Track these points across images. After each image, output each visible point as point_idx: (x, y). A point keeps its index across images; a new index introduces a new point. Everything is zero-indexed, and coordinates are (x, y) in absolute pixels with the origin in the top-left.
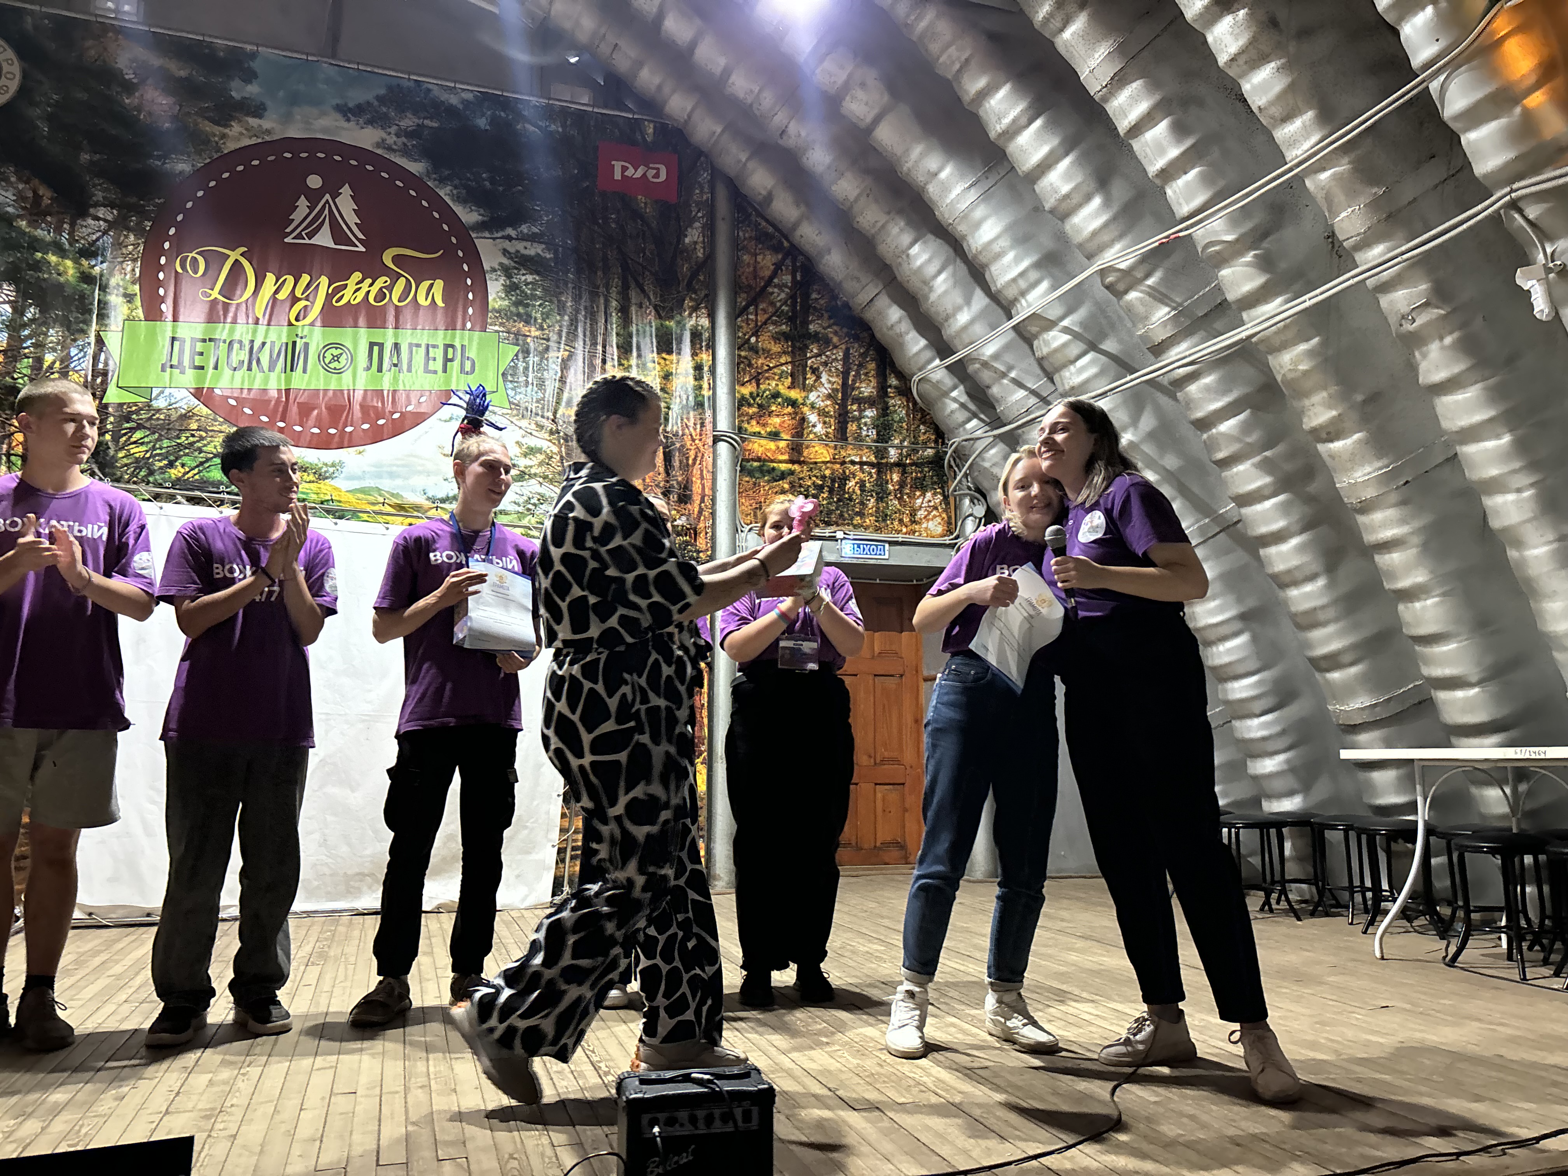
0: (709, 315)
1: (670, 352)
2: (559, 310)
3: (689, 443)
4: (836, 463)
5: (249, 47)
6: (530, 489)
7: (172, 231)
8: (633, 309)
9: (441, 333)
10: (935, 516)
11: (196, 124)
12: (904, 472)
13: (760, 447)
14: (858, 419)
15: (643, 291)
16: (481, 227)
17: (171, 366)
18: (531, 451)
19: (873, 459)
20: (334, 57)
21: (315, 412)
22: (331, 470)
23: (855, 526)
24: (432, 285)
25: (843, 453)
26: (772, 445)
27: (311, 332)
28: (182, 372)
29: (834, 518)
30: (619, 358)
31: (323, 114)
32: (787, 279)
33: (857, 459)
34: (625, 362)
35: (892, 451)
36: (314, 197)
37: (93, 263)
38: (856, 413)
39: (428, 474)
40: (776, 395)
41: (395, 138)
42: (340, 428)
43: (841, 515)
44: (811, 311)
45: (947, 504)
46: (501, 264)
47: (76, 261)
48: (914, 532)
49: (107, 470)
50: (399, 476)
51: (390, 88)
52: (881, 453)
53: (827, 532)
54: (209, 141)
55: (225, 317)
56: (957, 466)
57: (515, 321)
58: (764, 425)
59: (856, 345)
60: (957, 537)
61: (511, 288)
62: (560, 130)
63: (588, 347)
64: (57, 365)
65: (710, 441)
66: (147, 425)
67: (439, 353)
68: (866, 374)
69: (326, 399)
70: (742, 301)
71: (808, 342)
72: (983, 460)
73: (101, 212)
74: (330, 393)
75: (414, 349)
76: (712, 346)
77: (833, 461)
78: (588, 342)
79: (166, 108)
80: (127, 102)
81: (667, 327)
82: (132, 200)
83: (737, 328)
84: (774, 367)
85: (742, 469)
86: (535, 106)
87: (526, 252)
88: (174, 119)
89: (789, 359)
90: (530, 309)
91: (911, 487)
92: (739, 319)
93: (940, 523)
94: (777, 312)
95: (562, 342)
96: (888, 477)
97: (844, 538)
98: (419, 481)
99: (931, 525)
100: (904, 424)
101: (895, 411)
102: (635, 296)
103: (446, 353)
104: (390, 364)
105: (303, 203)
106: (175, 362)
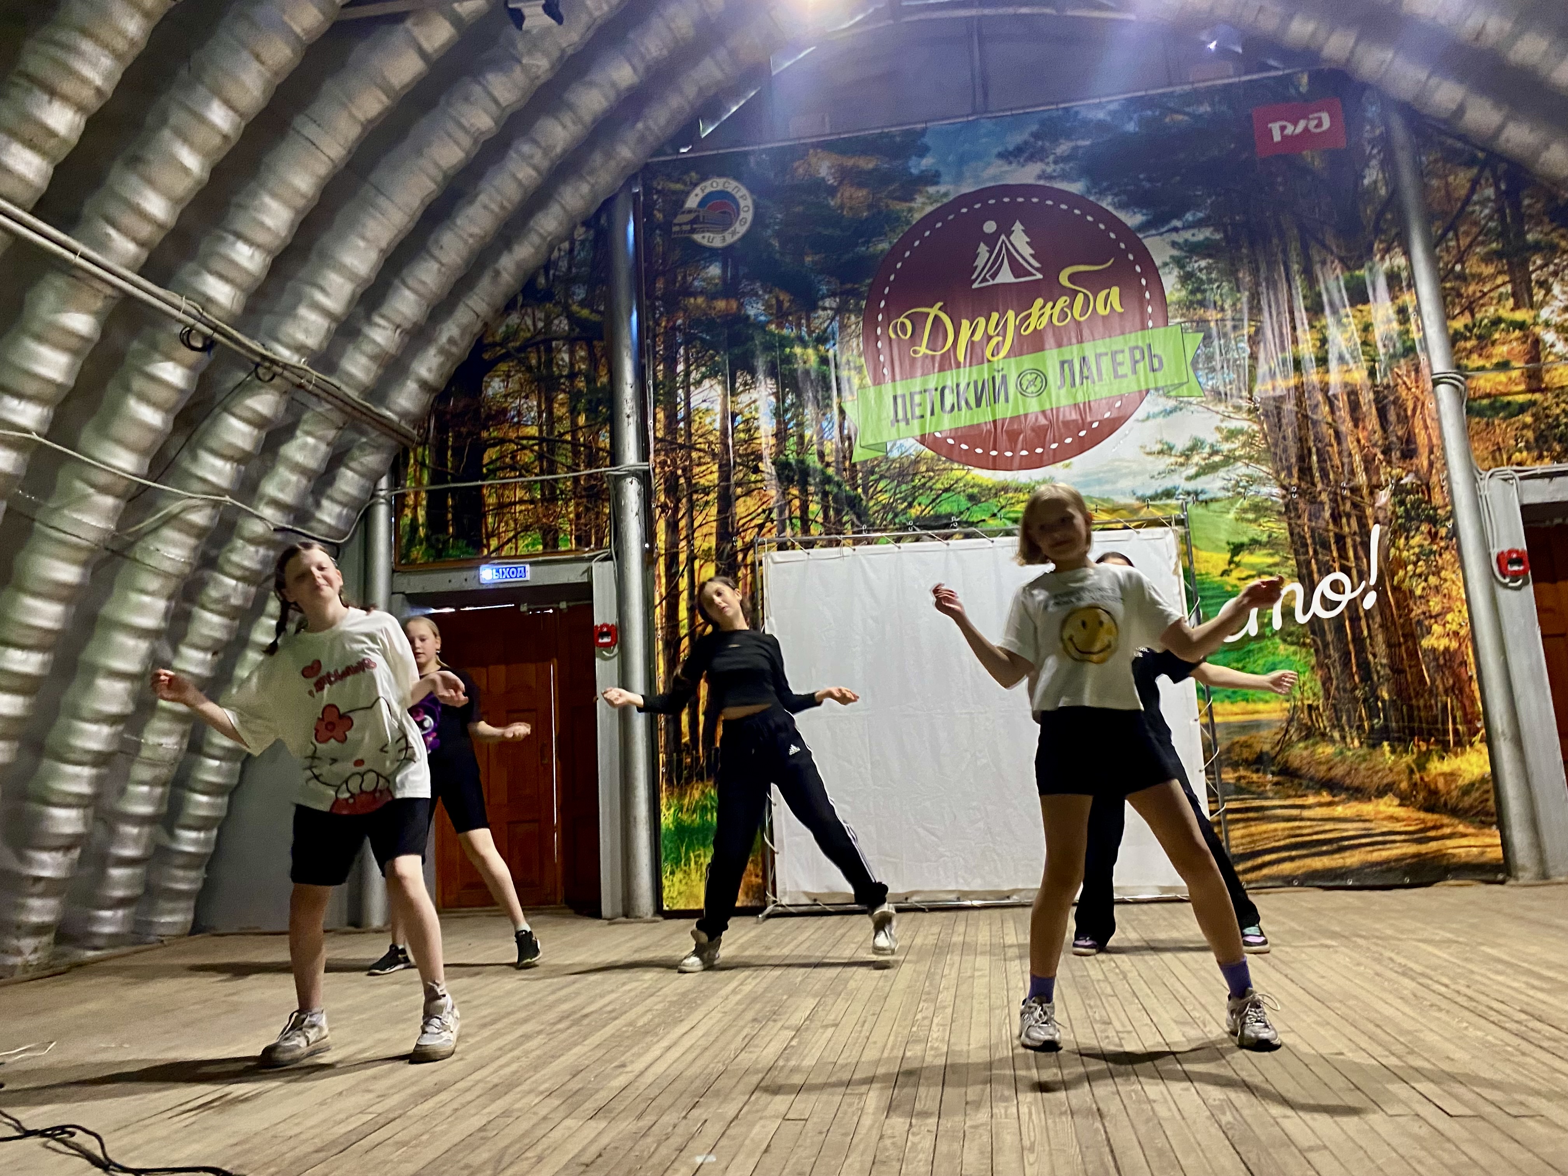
0: (1404, 253)
1: (1366, 301)
2: (1238, 287)
3: (1404, 394)
5: (919, 126)
6: (1237, 472)
7: (883, 304)
8: (1317, 268)
11: (887, 206)
13: (1487, 382)
15: (1324, 246)
16: (1146, 226)
17: (898, 421)
18: (1232, 435)
21: (1022, 437)
24: (1108, 295)
26: (1502, 377)
27: (1009, 365)
28: (908, 424)
30: (1310, 320)
31: (989, 164)
32: (1490, 191)
34: (1317, 324)
36: (991, 240)
37: (827, 347)
39: (1134, 474)
40: (1497, 321)
41: (1052, 167)
42: (1045, 446)
44: (1526, 219)
46: (1172, 257)
47: (816, 349)
49: (865, 519)
50: (1107, 482)
51: (1042, 123)
54: (899, 218)
55: (934, 368)
57: (1195, 309)
58: (1489, 357)
61: (1186, 278)
62: (1209, 109)
63: (1274, 318)
64: (815, 438)
65: (1429, 385)
66: (887, 474)
67: (1125, 358)
69: (1030, 422)
70: (1437, 229)
71: (1527, 255)
73: (827, 303)
74: (1032, 417)
75: (1102, 358)
76: (1412, 284)
78: (1274, 313)
79: (862, 199)
80: (832, 203)
81: (1358, 277)
82: (849, 286)
83: (1440, 258)
84: (1490, 291)
85: (1470, 410)
86: (1181, 95)
87: (1195, 239)
88: (870, 207)
89: (1507, 278)
90: (1208, 293)
92: (1438, 249)
94: (1482, 230)
95: (1246, 319)
98: (1126, 484)
102: (1316, 254)
103: (1132, 356)
104: (1082, 377)
105: (983, 249)
106: (901, 416)
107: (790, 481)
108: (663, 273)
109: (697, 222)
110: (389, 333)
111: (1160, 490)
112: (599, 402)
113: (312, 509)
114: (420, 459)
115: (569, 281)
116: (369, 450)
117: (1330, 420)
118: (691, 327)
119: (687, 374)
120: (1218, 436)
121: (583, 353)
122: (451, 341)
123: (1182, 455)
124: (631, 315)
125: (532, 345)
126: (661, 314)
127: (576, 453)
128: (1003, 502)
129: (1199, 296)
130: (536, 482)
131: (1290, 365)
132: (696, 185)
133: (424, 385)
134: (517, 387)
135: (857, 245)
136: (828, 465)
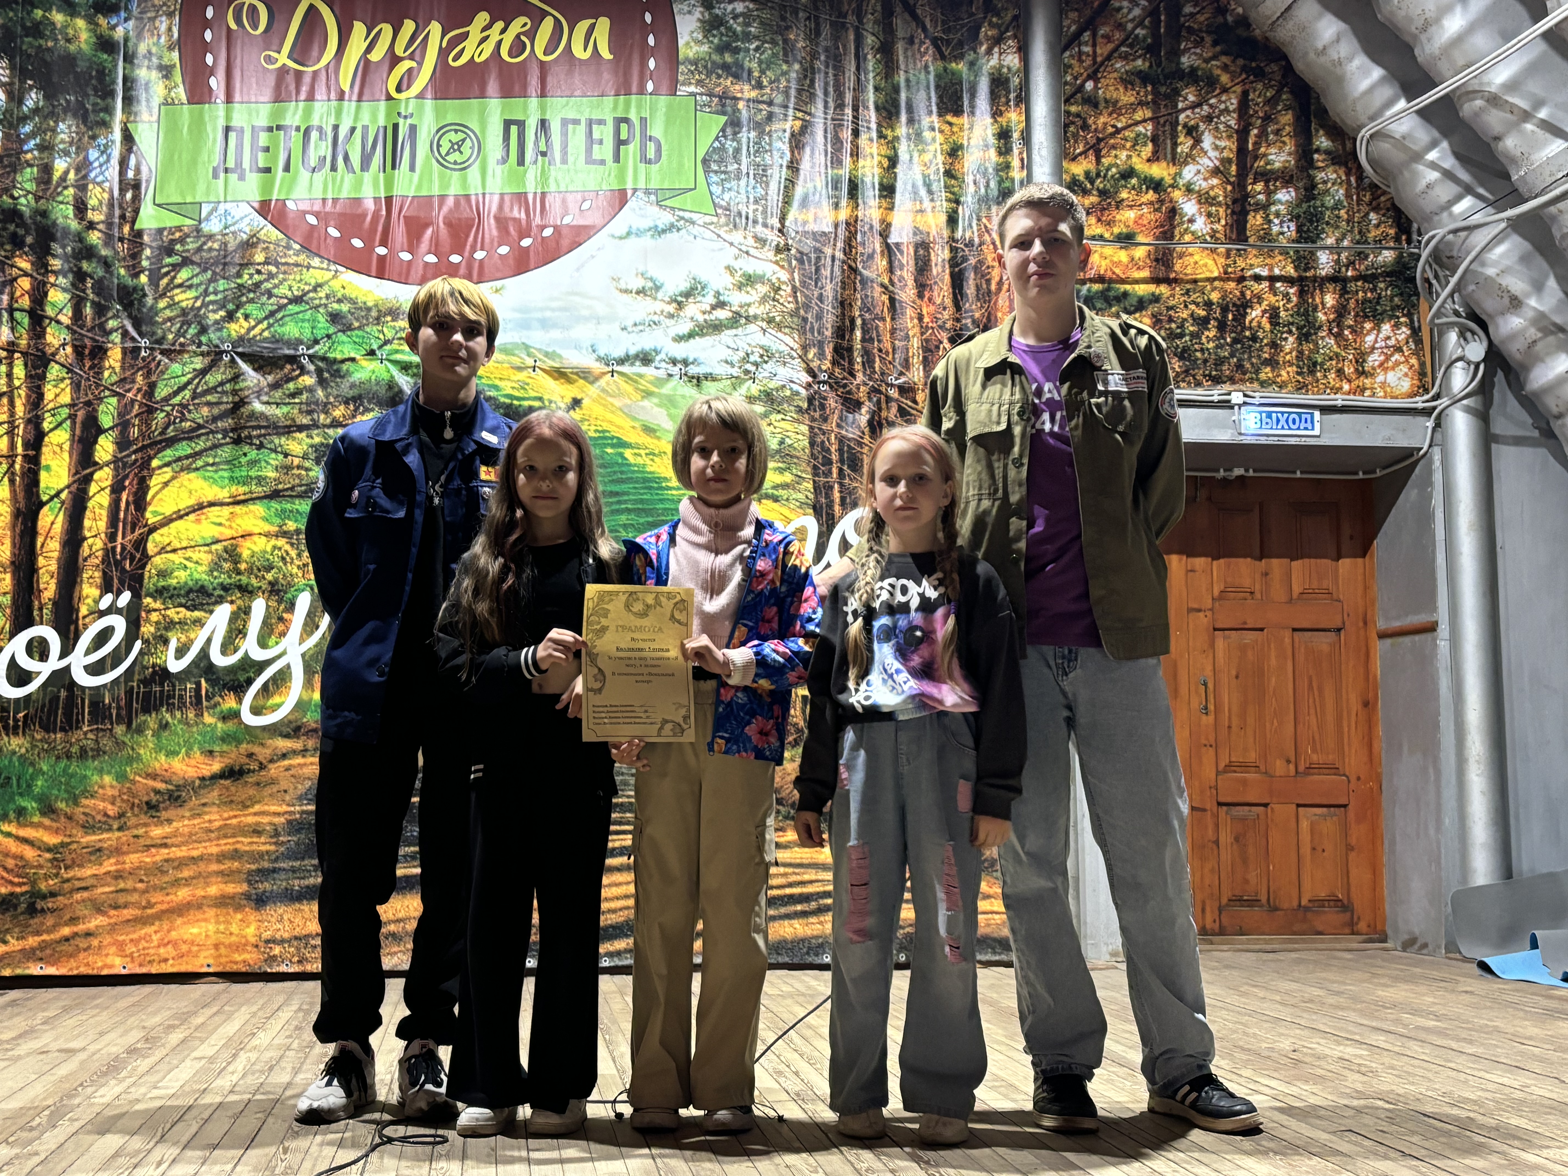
0: (1019, 50)
1: (958, 113)
2: (786, 54)
3: (991, 256)
4: (1229, 279)
6: (748, 339)
8: (900, 47)
9: (609, 101)
10: (1397, 364)
12: (1344, 292)
13: (1104, 257)
14: (1265, 207)
15: (914, 16)
17: (226, 170)
18: (748, 281)
19: (1290, 270)
21: (429, 232)
23: (1263, 384)
24: (592, 27)
25: (1241, 263)
26: (1123, 256)
27: (421, 109)
28: (242, 178)
29: (1226, 369)
30: (879, 125)
33: (1265, 273)
34: (888, 132)
35: (1324, 257)
37: (114, 21)
38: (1261, 197)
39: (598, 320)
40: (1128, 174)
42: (466, 254)
43: (1239, 366)
44: (1184, 33)
45: (1419, 342)
47: (91, 21)
48: (1362, 390)
49: (144, 328)
50: (554, 326)
52: (1305, 261)
53: (1216, 394)
55: (298, 92)
56: (1436, 277)
57: (719, 77)
58: (1109, 224)
59: (1260, 86)
60: (1437, 397)
61: (712, 25)
63: (831, 112)
64: (72, 176)
66: (196, 258)
67: (605, 133)
68: (1277, 132)
69: (445, 209)
70: (1070, 24)
71: (1179, 85)
72: (1483, 264)
74: (450, 202)
75: (570, 127)
76: (1024, 98)
77: (1225, 277)
78: (831, 105)
81: (954, 73)
84: (1124, 128)
89: (1149, 114)
90: (741, 55)
91: (1357, 315)
92: (1067, 54)
93: (1406, 375)
94: (1127, 39)
95: (791, 105)
96: (1318, 300)
97: (1245, 403)
98: (584, 333)
99: (1391, 377)
100: (1343, 212)
101: (1328, 191)
102: (902, 26)
103: (617, 132)
104: (536, 152)
106: (231, 164)
111: (633, 351)
117: (886, 281)
120: (728, 281)
123: (672, 300)
128: (387, 334)
129: (728, 58)
131: (845, 188)
136: (91, 226)
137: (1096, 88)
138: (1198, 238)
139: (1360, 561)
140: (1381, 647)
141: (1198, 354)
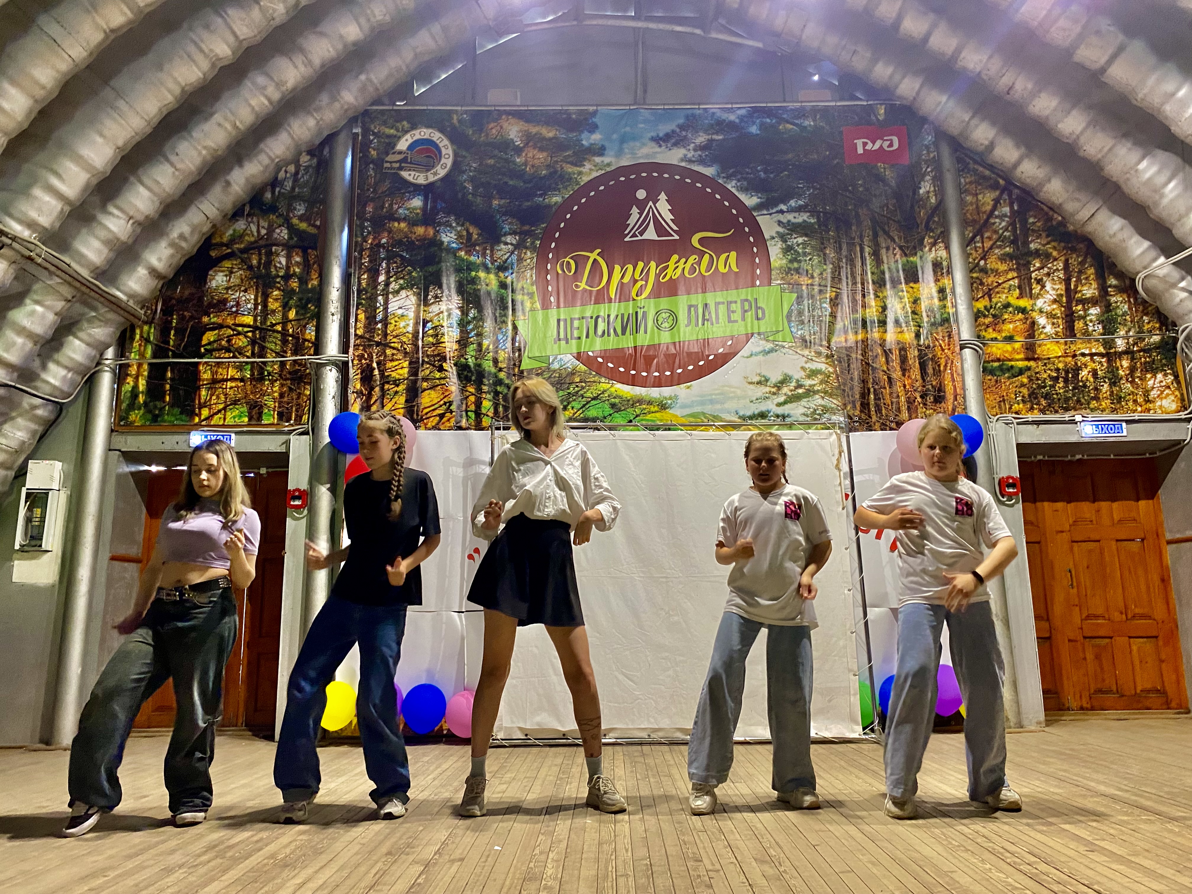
0: (945, 248)
1: (916, 281)
2: (825, 261)
3: (939, 353)
4: (1067, 356)
5: (591, 108)
6: (815, 402)
7: (553, 245)
8: (883, 251)
9: (738, 291)
10: (1168, 395)
11: (562, 168)
12: (1133, 359)
13: (998, 349)
14: (1084, 317)
15: (889, 236)
16: (759, 207)
17: (560, 340)
18: (813, 373)
19: (1102, 350)
20: (644, 104)
21: (655, 361)
22: (669, 402)
23: (1092, 410)
24: (728, 257)
25: (1073, 348)
26: (1009, 347)
27: (649, 304)
28: (567, 343)
29: (1071, 403)
30: (876, 291)
31: (644, 144)
32: (1007, 210)
33: (1087, 352)
34: (880, 294)
35: (1119, 342)
36: (642, 205)
37: (507, 275)
38: (1081, 312)
39: (739, 398)
40: (1007, 305)
41: (692, 153)
42: (674, 370)
43: (1078, 401)
44: (1030, 232)
45: (1178, 383)
46: (778, 233)
47: (497, 275)
48: (1149, 410)
50: (717, 402)
51: (687, 118)
52: (1109, 344)
53: (1067, 417)
54: (571, 179)
55: (591, 300)
56: (1187, 346)
57: (792, 275)
58: (1000, 331)
59: (1074, 256)
61: (788, 249)
62: (812, 123)
63: (850, 286)
64: (491, 347)
65: (957, 349)
67: (737, 308)
68: (1087, 279)
69: (663, 350)
70: (969, 233)
71: (1030, 259)
73: (509, 239)
75: (719, 306)
76: (950, 272)
77: (1066, 354)
78: (850, 283)
79: (542, 160)
80: (518, 160)
81: (912, 262)
82: (526, 228)
83: (969, 255)
84: (1003, 283)
85: (985, 370)
86: (791, 110)
87: (796, 221)
88: (548, 166)
89: (1015, 275)
90: (803, 263)
91: (1142, 370)
92: (969, 248)
93: (1173, 401)
94: (1000, 237)
95: (829, 285)
96: (1118, 364)
97: (1083, 421)
98: (731, 405)
99: (1165, 403)
100: (1128, 317)
101: (1118, 307)
102: (883, 241)
103: (743, 306)
104: (704, 319)
105: (635, 211)
106: (562, 336)
107: (468, 379)
108: (372, 200)
109: (405, 162)
110: (122, 222)
111: (756, 412)
112: (309, 301)
113: (38, 371)
114: (145, 336)
115: (292, 198)
116: (97, 323)
117: (885, 369)
118: (393, 246)
119: (387, 284)
120: (803, 374)
121: (298, 259)
122: (182, 236)
123: (775, 386)
124: (342, 231)
125: (254, 248)
126: (369, 233)
127: (285, 342)
128: (638, 411)
129: (796, 265)
130: (247, 363)
131: (860, 324)
132: (407, 132)
133: (153, 272)
134: (238, 281)
135: (536, 195)
136: (501, 370)
137: (986, 264)
138: (1049, 337)
139: (1151, 501)
140: (1170, 548)
141: (1055, 396)
